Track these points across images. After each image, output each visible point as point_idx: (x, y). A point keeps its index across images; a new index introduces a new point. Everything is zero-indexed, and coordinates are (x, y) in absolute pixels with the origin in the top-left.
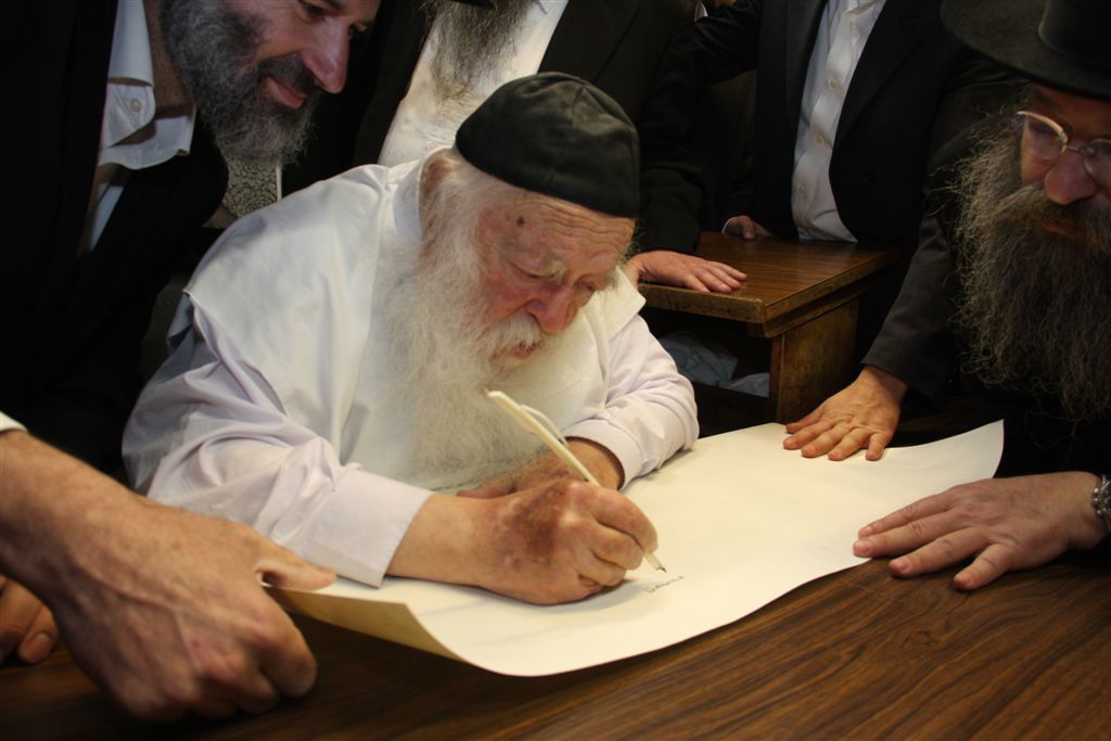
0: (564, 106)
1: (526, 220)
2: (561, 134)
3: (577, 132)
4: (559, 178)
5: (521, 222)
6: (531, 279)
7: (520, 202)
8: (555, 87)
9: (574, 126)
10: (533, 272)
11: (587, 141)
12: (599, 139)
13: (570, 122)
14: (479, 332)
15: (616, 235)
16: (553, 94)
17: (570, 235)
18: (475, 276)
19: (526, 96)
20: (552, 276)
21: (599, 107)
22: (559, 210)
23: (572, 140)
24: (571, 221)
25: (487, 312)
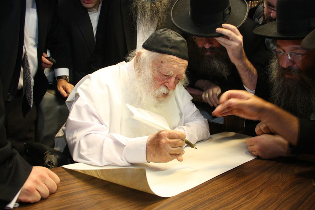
0: (169, 35)
1: (163, 61)
2: (169, 40)
3: (173, 40)
4: (170, 50)
5: (162, 62)
6: (165, 76)
7: (161, 57)
8: (166, 31)
9: (173, 38)
10: (165, 74)
11: (176, 42)
12: (178, 41)
13: (171, 38)
14: (153, 90)
15: (184, 65)
16: (166, 33)
17: (174, 65)
18: (151, 77)
19: (160, 33)
20: (170, 75)
21: (177, 35)
22: (172, 58)
23: (173, 41)
24: (174, 61)
25: (155, 85)
